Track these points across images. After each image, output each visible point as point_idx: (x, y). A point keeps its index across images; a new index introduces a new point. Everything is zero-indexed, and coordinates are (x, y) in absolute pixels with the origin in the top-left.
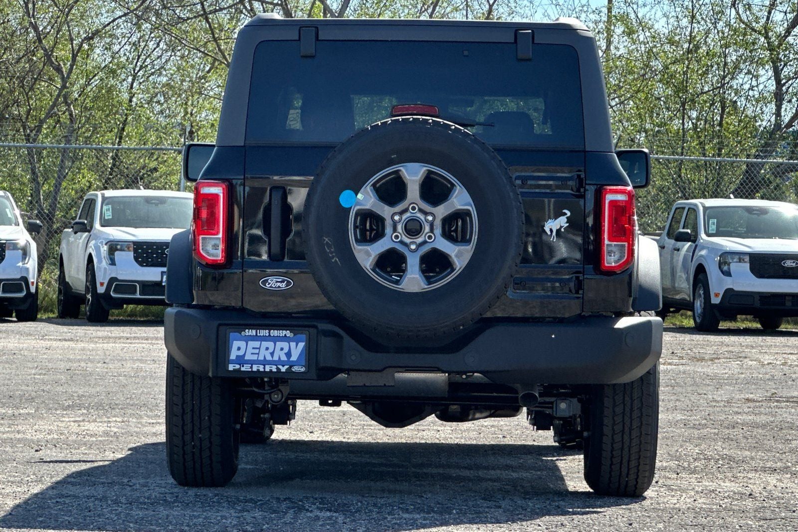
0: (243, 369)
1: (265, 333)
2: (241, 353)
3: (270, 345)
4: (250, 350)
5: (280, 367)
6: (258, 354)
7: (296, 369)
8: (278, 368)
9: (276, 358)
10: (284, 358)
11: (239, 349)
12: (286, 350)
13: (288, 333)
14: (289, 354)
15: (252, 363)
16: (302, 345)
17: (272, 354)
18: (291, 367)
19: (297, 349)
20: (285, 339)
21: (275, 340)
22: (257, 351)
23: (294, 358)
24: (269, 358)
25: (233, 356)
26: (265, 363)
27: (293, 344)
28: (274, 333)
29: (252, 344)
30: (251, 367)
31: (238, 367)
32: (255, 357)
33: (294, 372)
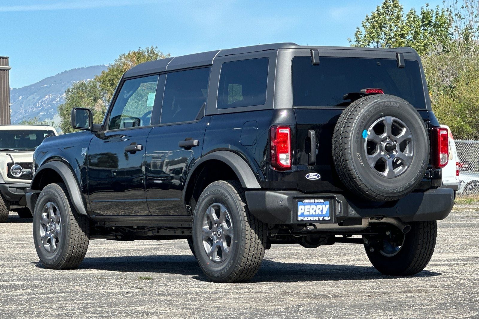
0: (304, 219)
1: (312, 201)
2: (302, 211)
3: (314, 207)
4: (306, 210)
5: (319, 217)
6: (309, 212)
7: (326, 218)
8: (319, 218)
9: (317, 213)
10: (320, 213)
11: (302, 209)
12: (321, 209)
13: (322, 201)
14: (322, 211)
15: (308, 216)
16: (328, 206)
17: (315, 211)
18: (324, 217)
19: (326, 208)
20: (320, 203)
21: (316, 204)
22: (309, 210)
23: (324, 213)
24: (314, 213)
25: (299, 214)
26: (313, 216)
27: (324, 206)
28: (316, 201)
29: (307, 207)
30: (308, 218)
31: (302, 218)
33: (326, 220)
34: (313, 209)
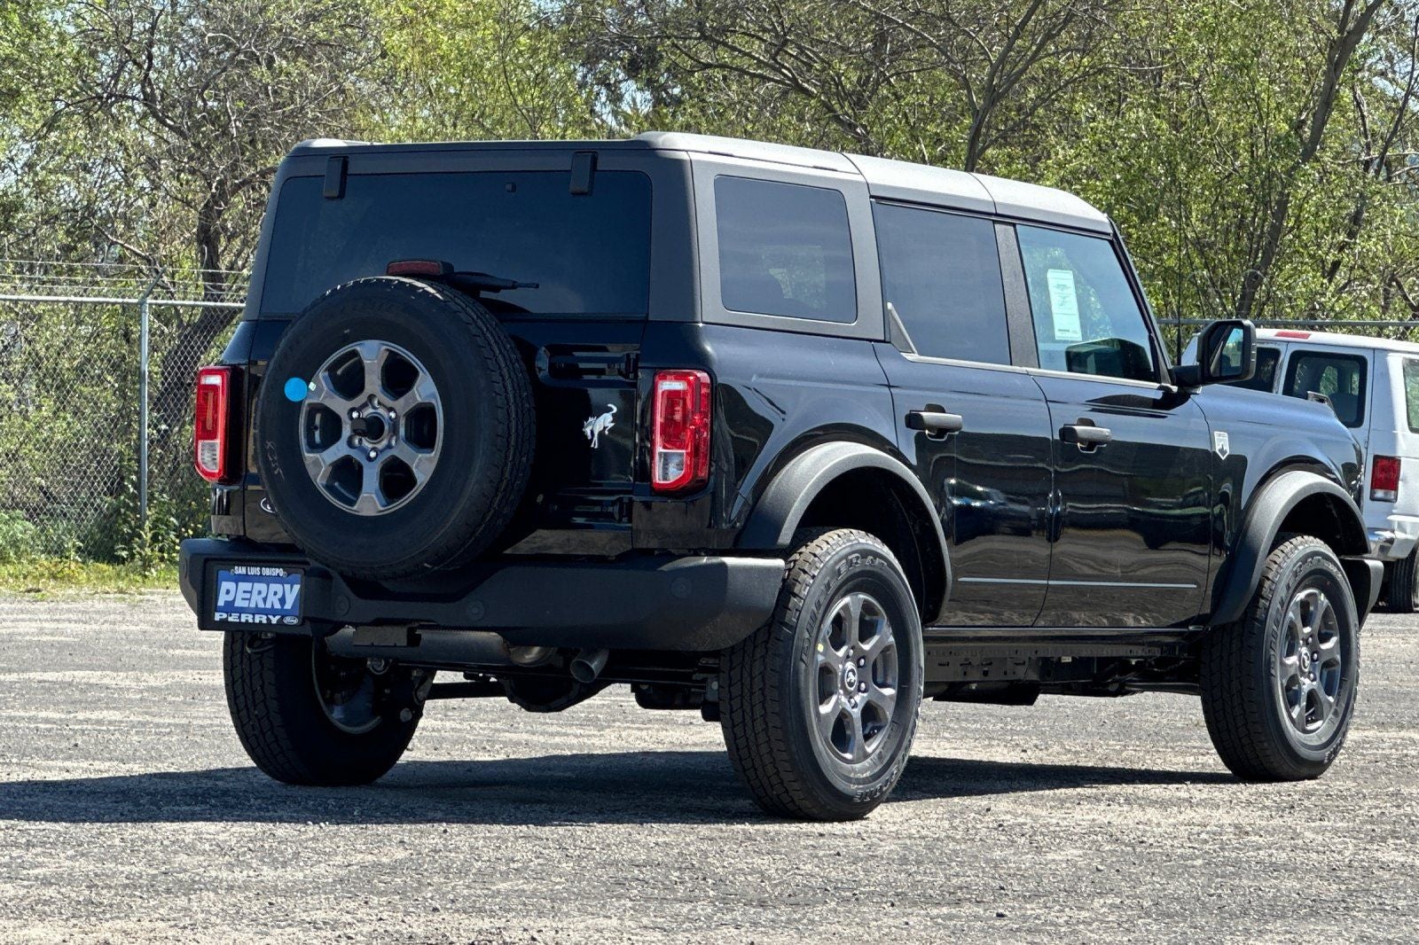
0: (230, 619)
1: (254, 571)
2: (230, 598)
3: (262, 586)
4: (240, 595)
5: (271, 617)
6: (249, 599)
7: (288, 620)
8: (268, 619)
9: (268, 606)
10: (278, 606)
11: (228, 592)
12: (280, 595)
13: (282, 572)
14: (283, 601)
15: (241, 611)
16: (297, 587)
17: (265, 600)
18: (283, 617)
19: (292, 593)
20: (277, 579)
21: (269, 580)
22: (248, 596)
23: (288, 606)
24: (261, 605)
25: (221, 603)
26: (255, 611)
27: (287, 587)
28: (267, 571)
29: (244, 586)
30: (240, 617)
31: (225, 616)
32: (245, 604)
33: (286, 625)
34: (260, 593)
